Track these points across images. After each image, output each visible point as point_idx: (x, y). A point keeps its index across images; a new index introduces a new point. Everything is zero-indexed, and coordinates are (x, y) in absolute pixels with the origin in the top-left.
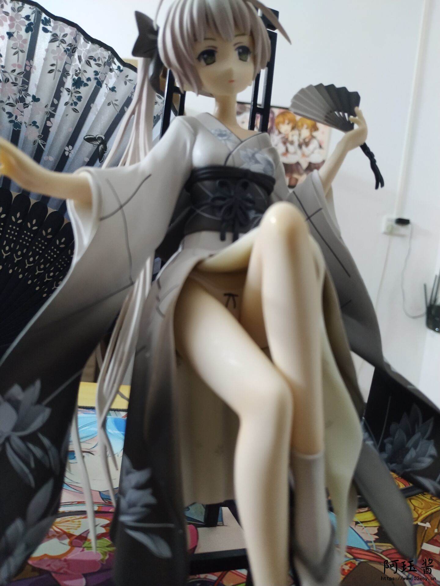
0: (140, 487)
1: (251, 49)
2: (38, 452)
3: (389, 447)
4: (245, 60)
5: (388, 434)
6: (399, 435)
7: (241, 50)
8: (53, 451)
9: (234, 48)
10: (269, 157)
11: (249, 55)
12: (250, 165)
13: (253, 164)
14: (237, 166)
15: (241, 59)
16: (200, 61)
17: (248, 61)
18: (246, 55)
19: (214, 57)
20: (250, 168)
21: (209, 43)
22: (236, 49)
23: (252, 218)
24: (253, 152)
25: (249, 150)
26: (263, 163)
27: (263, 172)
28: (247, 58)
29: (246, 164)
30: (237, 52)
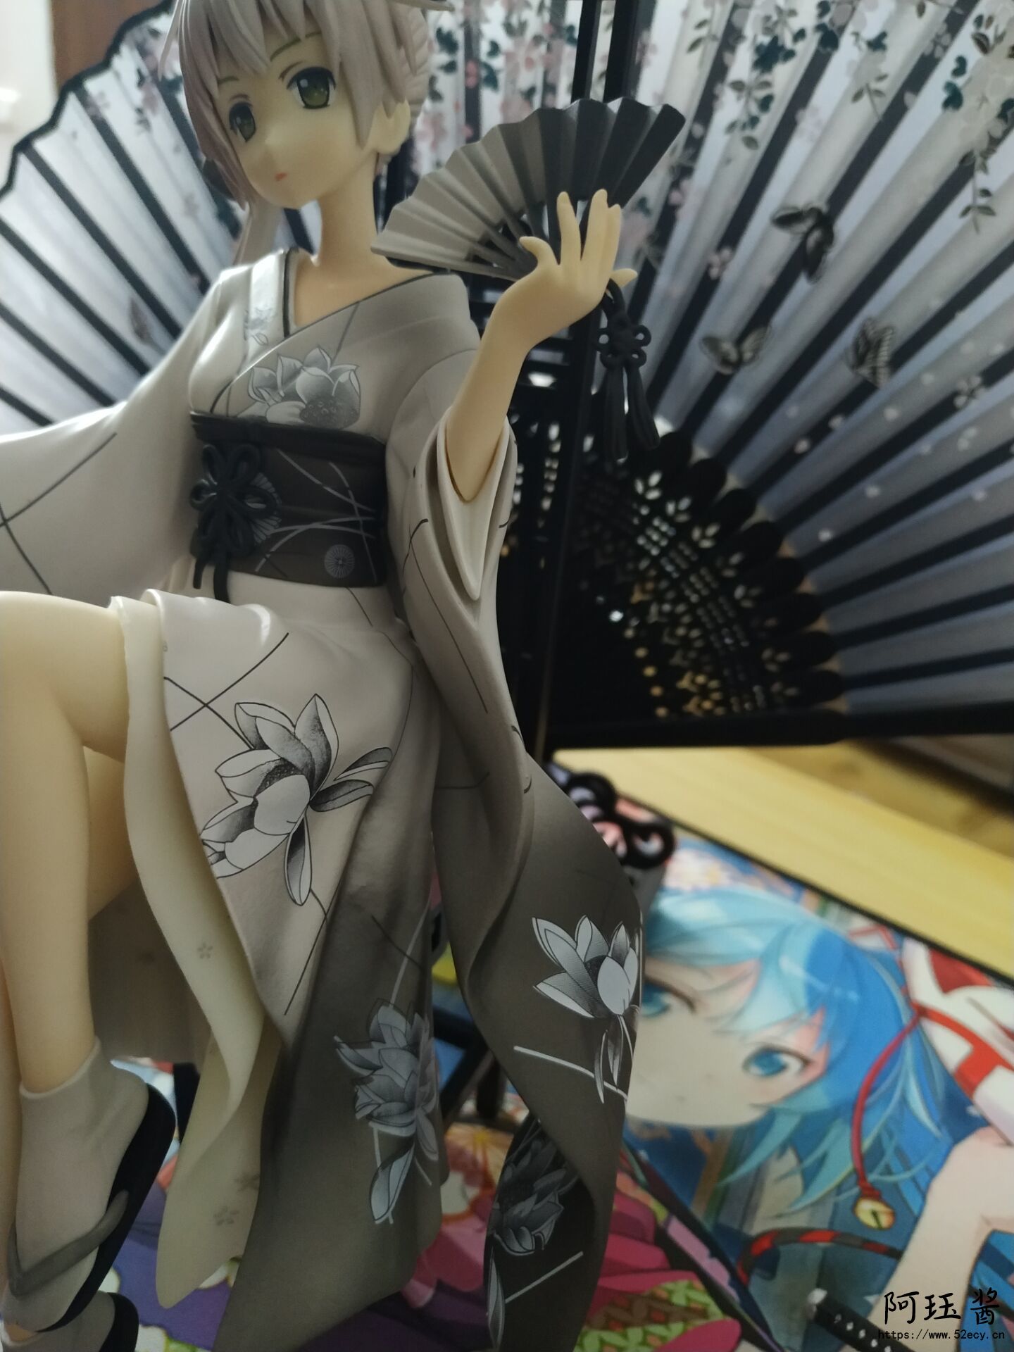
4: (324, 105)
7: (304, 82)
9: (281, 84)
10: (357, 368)
11: (331, 87)
12: (270, 406)
13: (277, 402)
14: (232, 412)
15: (308, 106)
16: (236, 133)
17: (329, 103)
18: (322, 90)
19: (252, 120)
20: (268, 414)
21: (231, 89)
22: (289, 86)
23: (264, 538)
24: (298, 364)
25: (286, 361)
26: (303, 397)
27: (300, 421)
28: (328, 96)
29: (258, 404)
30: (296, 91)
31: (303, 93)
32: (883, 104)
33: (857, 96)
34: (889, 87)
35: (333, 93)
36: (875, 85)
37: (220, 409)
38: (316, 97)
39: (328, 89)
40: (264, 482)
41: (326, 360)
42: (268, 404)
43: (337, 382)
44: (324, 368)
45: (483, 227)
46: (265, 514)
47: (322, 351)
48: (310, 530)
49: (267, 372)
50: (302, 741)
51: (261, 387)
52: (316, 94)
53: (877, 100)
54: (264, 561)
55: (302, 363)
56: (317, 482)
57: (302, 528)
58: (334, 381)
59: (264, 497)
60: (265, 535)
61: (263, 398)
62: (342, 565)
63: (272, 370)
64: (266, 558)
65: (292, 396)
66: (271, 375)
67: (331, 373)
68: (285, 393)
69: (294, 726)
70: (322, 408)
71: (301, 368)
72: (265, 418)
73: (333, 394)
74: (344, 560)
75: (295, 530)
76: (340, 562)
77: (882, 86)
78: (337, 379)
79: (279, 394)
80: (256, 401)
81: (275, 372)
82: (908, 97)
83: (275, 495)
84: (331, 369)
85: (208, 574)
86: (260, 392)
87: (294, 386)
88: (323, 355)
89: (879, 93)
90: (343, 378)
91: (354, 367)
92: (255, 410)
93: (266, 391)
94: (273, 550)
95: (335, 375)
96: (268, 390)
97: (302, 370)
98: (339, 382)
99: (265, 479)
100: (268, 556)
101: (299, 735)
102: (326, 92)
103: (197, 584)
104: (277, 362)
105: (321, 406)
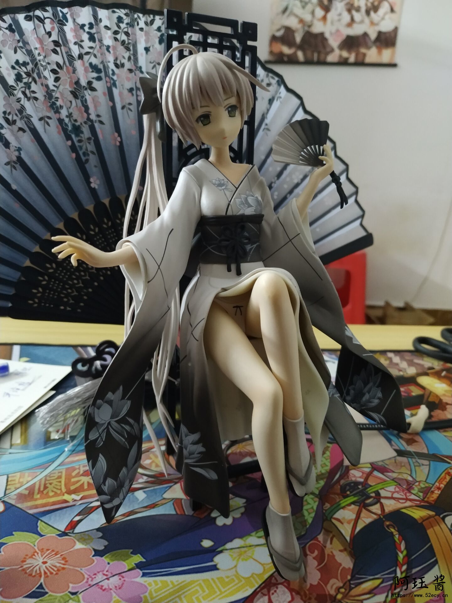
0: (195, 443)
1: (238, 106)
2: (127, 428)
3: (352, 392)
4: (234, 116)
5: (352, 383)
6: (359, 384)
7: (230, 109)
8: (136, 426)
9: (224, 109)
11: (237, 111)
13: (247, 209)
16: (199, 122)
19: (209, 120)
20: (245, 212)
21: (205, 109)
25: (242, 196)
26: (254, 206)
28: (235, 113)
29: (241, 210)
30: (227, 112)
44: (253, 196)
47: (248, 191)
52: (232, 113)
56: (256, 231)
60: (248, 249)
65: (249, 206)
67: (255, 198)
75: (254, 246)
79: (245, 205)
81: (242, 199)
83: (249, 237)
87: (249, 203)
94: (251, 253)
96: (242, 205)
97: (247, 198)
99: (246, 232)
100: (250, 256)
105: (259, 208)
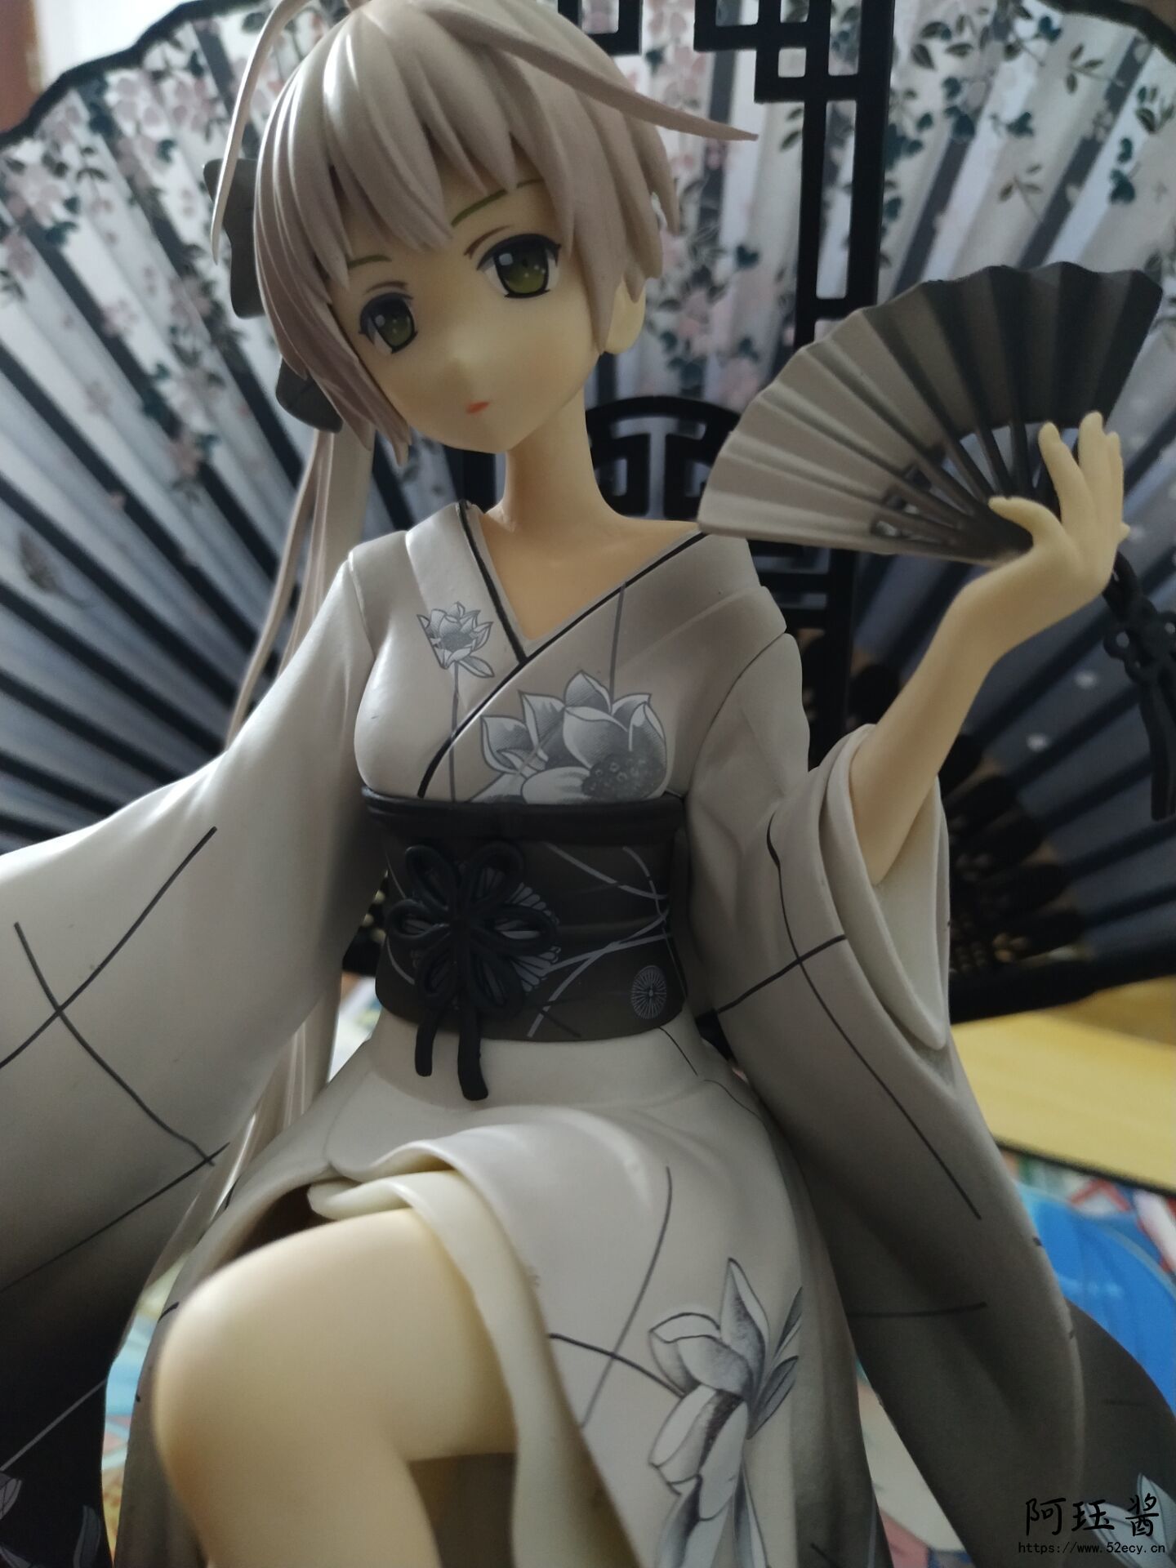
7: (504, 259)
10: (649, 698)
11: (551, 262)
12: (527, 779)
13: (539, 771)
14: (461, 795)
15: (512, 294)
16: (371, 340)
17: (549, 287)
18: (537, 268)
19: (408, 320)
20: (524, 790)
21: (375, 274)
22: (481, 265)
23: (536, 982)
24: (559, 706)
25: (537, 702)
26: (583, 760)
27: (583, 797)
28: (546, 276)
29: (506, 779)
30: (491, 272)
31: (504, 273)
32: (1042, 202)
33: (1006, 192)
34: (1048, 179)
35: (556, 273)
36: (1027, 179)
37: (438, 789)
38: (528, 280)
39: (546, 266)
40: (527, 896)
41: (601, 694)
42: (522, 775)
43: (631, 729)
44: (601, 705)
45: (889, 479)
46: (535, 948)
47: (589, 678)
48: (606, 955)
49: (510, 724)
50: (734, 1347)
51: (505, 750)
52: (527, 275)
53: (1033, 197)
54: (540, 1017)
55: (564, 701)
56: (611, 881)
57: (594, 956)
58: (628, 727)
59: (532, 921)
60: (538, 977)
61: (513, 767)
62: (654, 997)
63: (520, 721)
64: (543, 1012)
65: (560, 758)
66: (517, 728)
67: (616, 714)
68: (548, 754)
69: (718, 1328)
70: (617, 773)
71: (563, 710)
72: (521, 797)
73: (630, 748)
74: (655, 990)
75: (585, 960)
76: (651, 993)
77: (1037, 178)
78: (629, 723)
79: (536, 755)
80: (503, 773)
81: (524, 721)
82: (1072, 191)
83: (548, 913)
84: (616, 706)
85: (446, 1050)
86: (506, 758)
87: (561, 741)
88: (591, 683)
89: (1033, 188)
90: (637, 720)
91: (645, 698)
92: (504, 787)
93: (516, 755)
94: (553, 998)
95: (624, 715)
96: (519, 752)
97: (566, 714)
98: (634, 727)
99: (528, 891)
100: (546, 1009)
101: (727, 1340)
102: (543, 271)
103: (424, 1066)
104: (522, 702)
105: (614, 770)
